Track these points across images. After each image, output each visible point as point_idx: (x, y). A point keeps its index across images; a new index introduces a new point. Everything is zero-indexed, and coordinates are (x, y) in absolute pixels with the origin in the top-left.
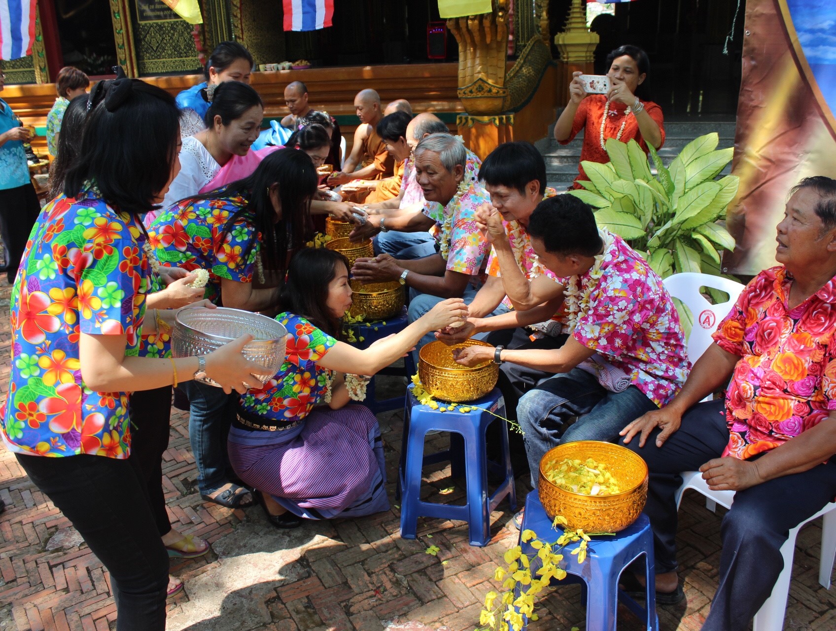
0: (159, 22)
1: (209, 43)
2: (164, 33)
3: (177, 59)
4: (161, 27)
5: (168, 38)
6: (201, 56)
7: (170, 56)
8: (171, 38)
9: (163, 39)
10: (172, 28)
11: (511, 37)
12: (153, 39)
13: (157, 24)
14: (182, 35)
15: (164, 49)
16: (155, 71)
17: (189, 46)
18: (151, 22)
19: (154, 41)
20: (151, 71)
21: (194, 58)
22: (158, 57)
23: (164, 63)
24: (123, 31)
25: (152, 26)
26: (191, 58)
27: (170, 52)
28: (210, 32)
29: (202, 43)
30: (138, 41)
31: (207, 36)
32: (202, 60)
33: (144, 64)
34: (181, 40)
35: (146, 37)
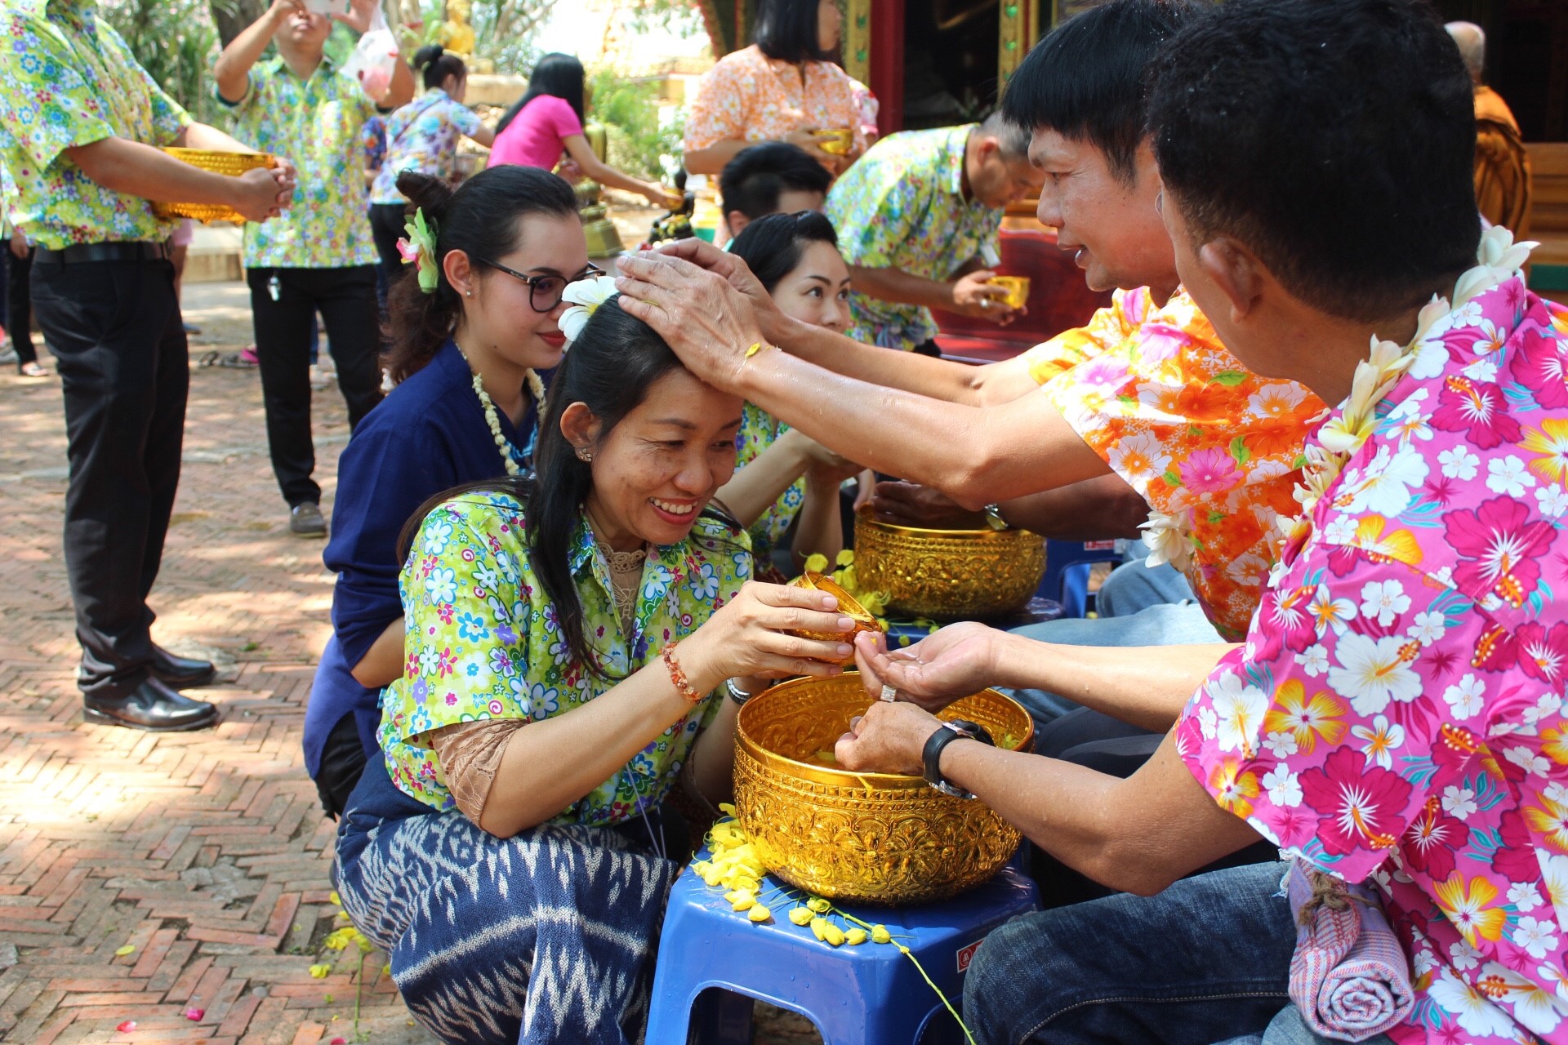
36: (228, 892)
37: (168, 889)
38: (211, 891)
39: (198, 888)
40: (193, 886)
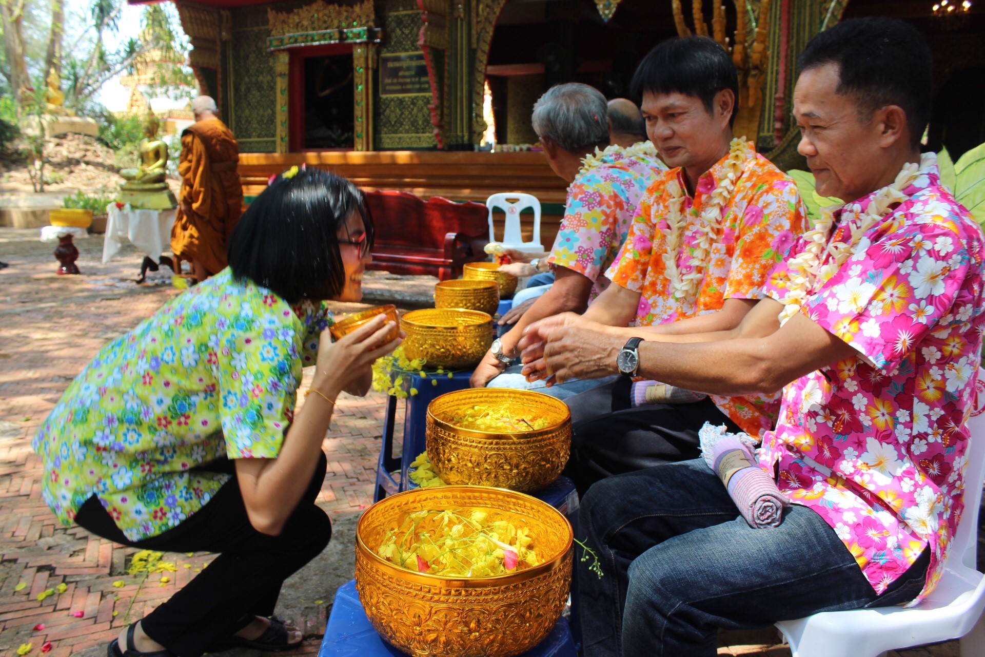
0: (401, 96)
1: (446, 119)
2: (404, 108)
3: (414, 135)
4: (401, 101)
5: (407, 113)
6: (436, 131)
7: (407, 132)
8: (410, 113)
9: (402, 113)
10: (413, 103)
11: (778, 125)
12: (391, 113)
13: (398, 98)
14: (421, 110)
15: (402, 124)
16: (390, 146)
17: (427, 121)
18: (392, 96)
19: (393, 115)
20: (386, 146)
21: (430, 135)
22: (395, 132)
23: (400, 138)
24: (364, 103)
25: (392, 100)
26: (427, 134)
27: (407, 127)
28: (450, 108)
29: (439, 118)
30: (377, 114)
31: (446, 111)
32: (437, 135)
33: (380, 139)
34: (420, 115)
35: (385, 110)
36: (68, 548)
37: (32, 551)
38: (58, 549)
39: (49, 548)
40: (46, 547)
